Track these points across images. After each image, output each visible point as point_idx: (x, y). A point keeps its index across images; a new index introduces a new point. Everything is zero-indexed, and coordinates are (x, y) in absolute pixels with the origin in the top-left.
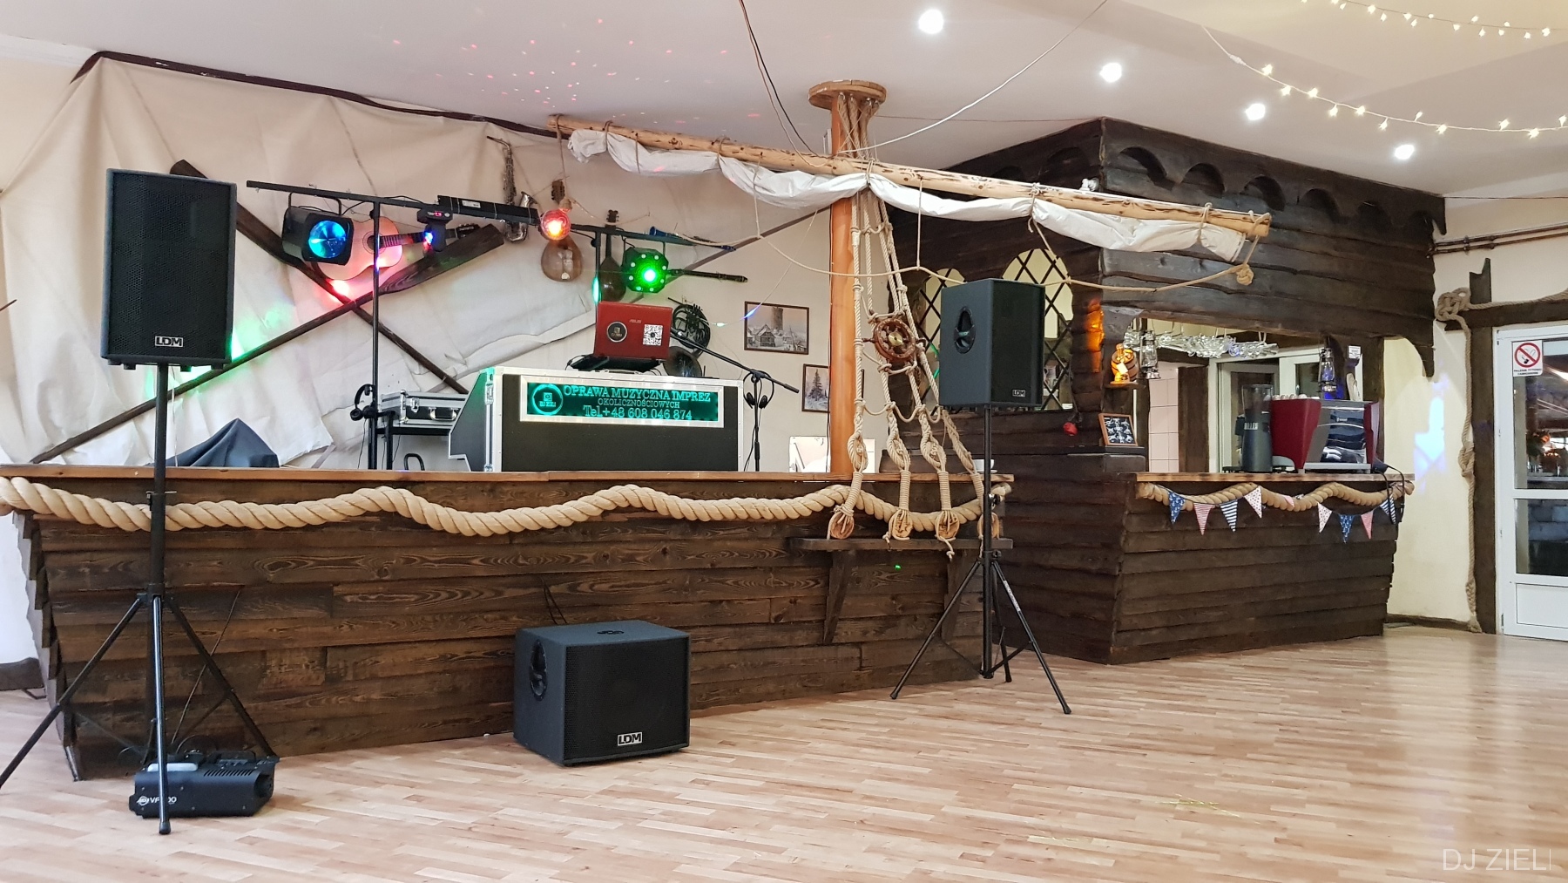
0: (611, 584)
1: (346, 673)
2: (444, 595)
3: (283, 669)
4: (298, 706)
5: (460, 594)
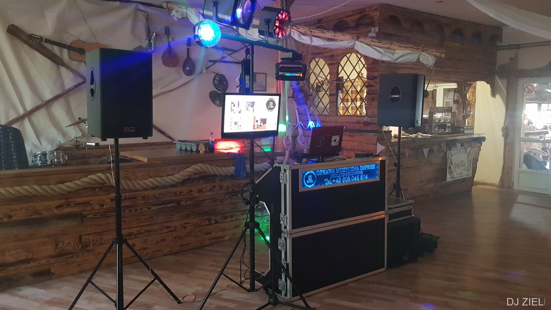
0: (193, 201)
1: (90, 244)
2: (127, 211)
3: (64, 245)
4: (72, 257)
5: (134, 210)
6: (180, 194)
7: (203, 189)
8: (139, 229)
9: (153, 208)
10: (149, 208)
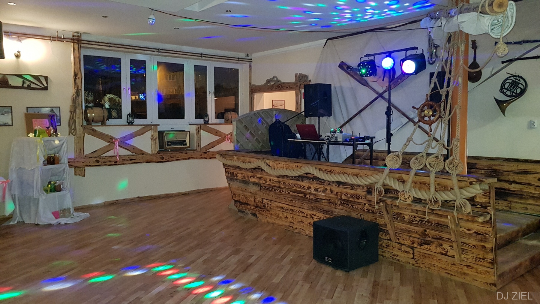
3: (257, 201)
5: (282, 191)
6: (303, 188)
7: (318, 189)
8: (287, 206)
9: (291, 193)
10: (289, 193)
